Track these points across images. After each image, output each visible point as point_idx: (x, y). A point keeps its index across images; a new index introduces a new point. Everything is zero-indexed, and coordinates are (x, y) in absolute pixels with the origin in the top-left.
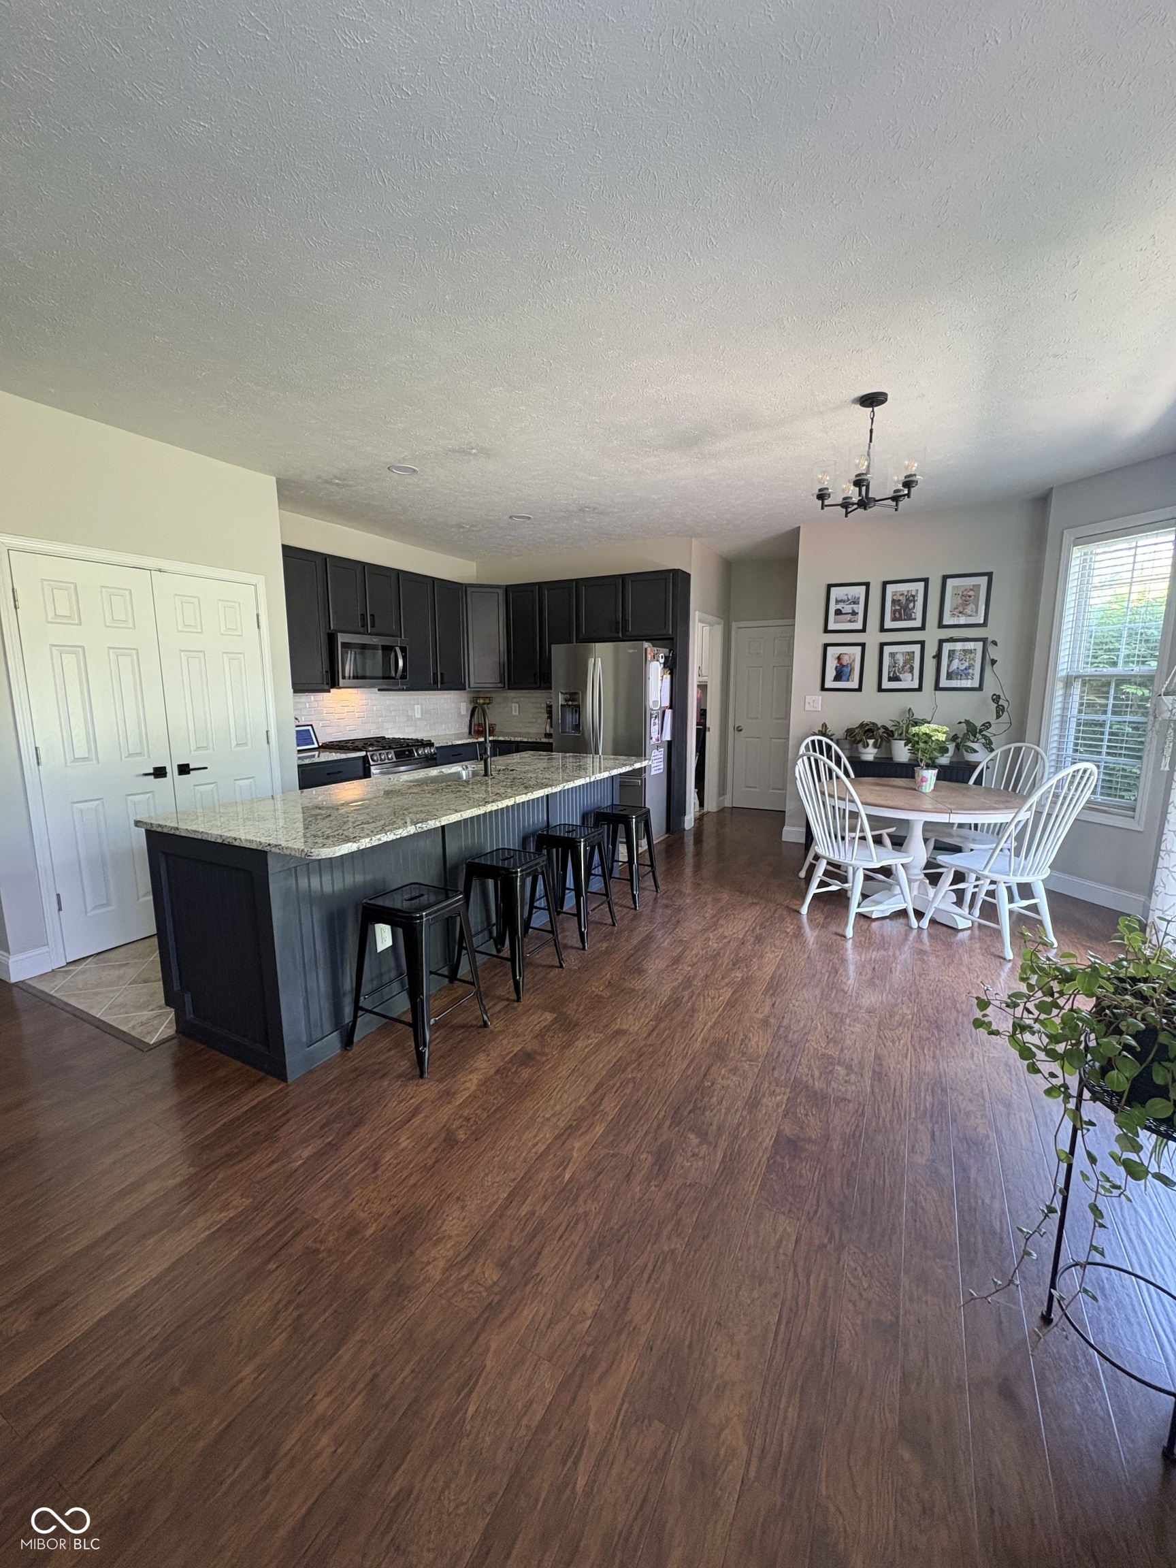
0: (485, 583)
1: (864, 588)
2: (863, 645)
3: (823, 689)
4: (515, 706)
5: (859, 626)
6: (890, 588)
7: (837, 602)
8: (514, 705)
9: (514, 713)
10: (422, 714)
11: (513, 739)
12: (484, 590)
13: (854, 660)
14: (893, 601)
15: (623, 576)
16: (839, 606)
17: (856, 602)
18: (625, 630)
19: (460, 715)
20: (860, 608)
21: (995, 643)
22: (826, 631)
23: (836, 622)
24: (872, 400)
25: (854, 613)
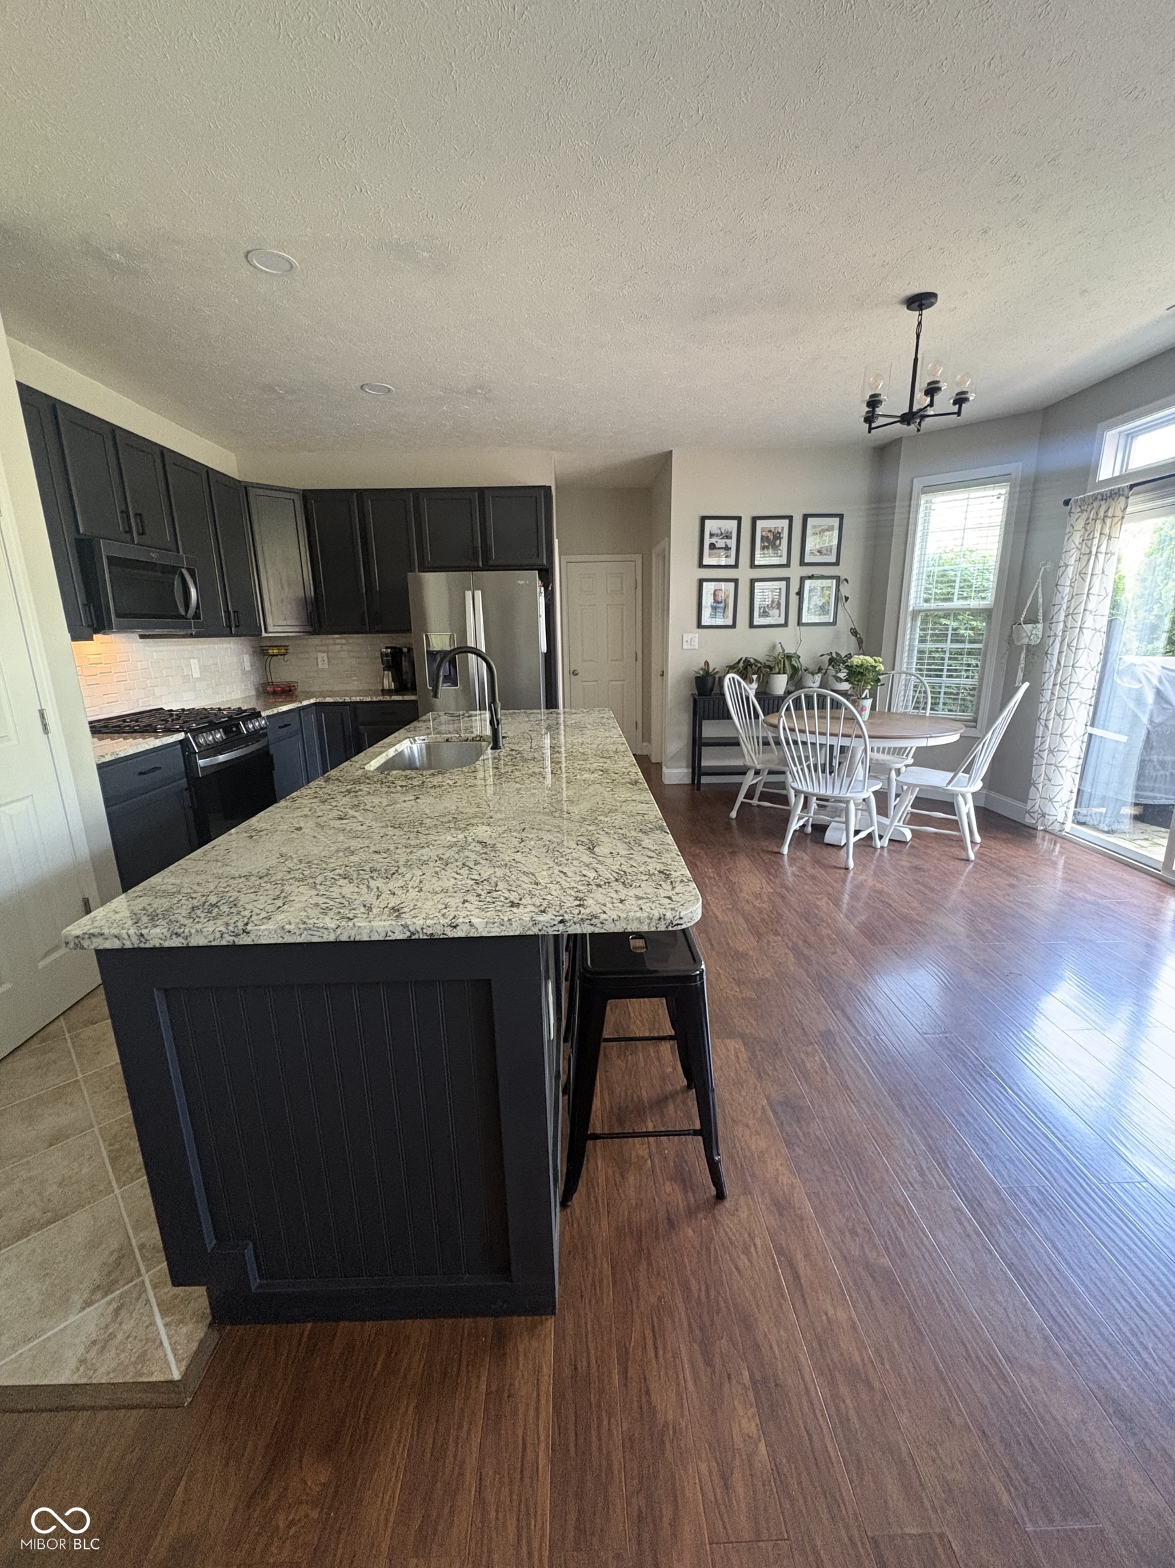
0: (280, 484)
1: (735, 522)
2: (736, 581)
3: (699, 626)
4: (322, 657)
5: (732, 561)
6: (760, 524)
7: (712, 535)
8: (320, 655)
9: (320, 666)
10: (201, 672)
11: (347, 699)
12: (274, 493)
13: (728, 597)
14: (763, 538)
15: (481, 491)
16: (713, 540)
17: (728, 537)
18: (486, 558)
19: (244, 672)
20: (732, 543)
21: (846, 580)
22: (701, 565)
23: (710, 555)
24: (919, 301)
25: (727, 548)
